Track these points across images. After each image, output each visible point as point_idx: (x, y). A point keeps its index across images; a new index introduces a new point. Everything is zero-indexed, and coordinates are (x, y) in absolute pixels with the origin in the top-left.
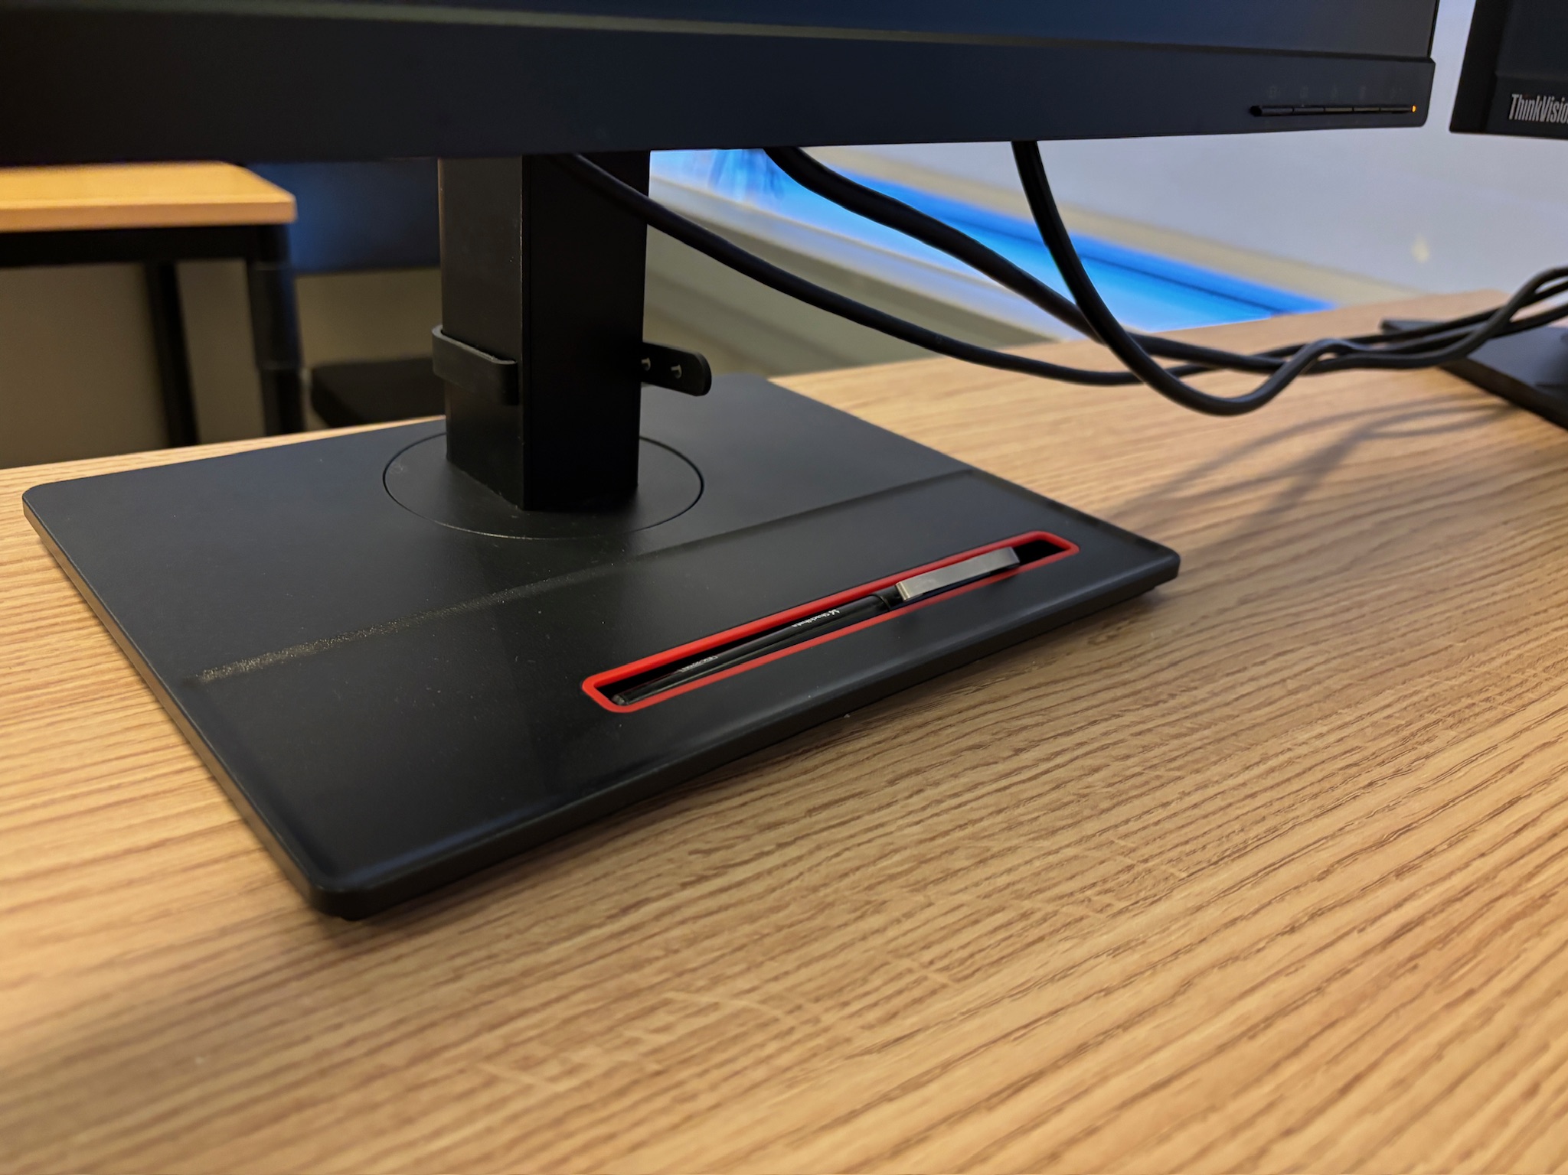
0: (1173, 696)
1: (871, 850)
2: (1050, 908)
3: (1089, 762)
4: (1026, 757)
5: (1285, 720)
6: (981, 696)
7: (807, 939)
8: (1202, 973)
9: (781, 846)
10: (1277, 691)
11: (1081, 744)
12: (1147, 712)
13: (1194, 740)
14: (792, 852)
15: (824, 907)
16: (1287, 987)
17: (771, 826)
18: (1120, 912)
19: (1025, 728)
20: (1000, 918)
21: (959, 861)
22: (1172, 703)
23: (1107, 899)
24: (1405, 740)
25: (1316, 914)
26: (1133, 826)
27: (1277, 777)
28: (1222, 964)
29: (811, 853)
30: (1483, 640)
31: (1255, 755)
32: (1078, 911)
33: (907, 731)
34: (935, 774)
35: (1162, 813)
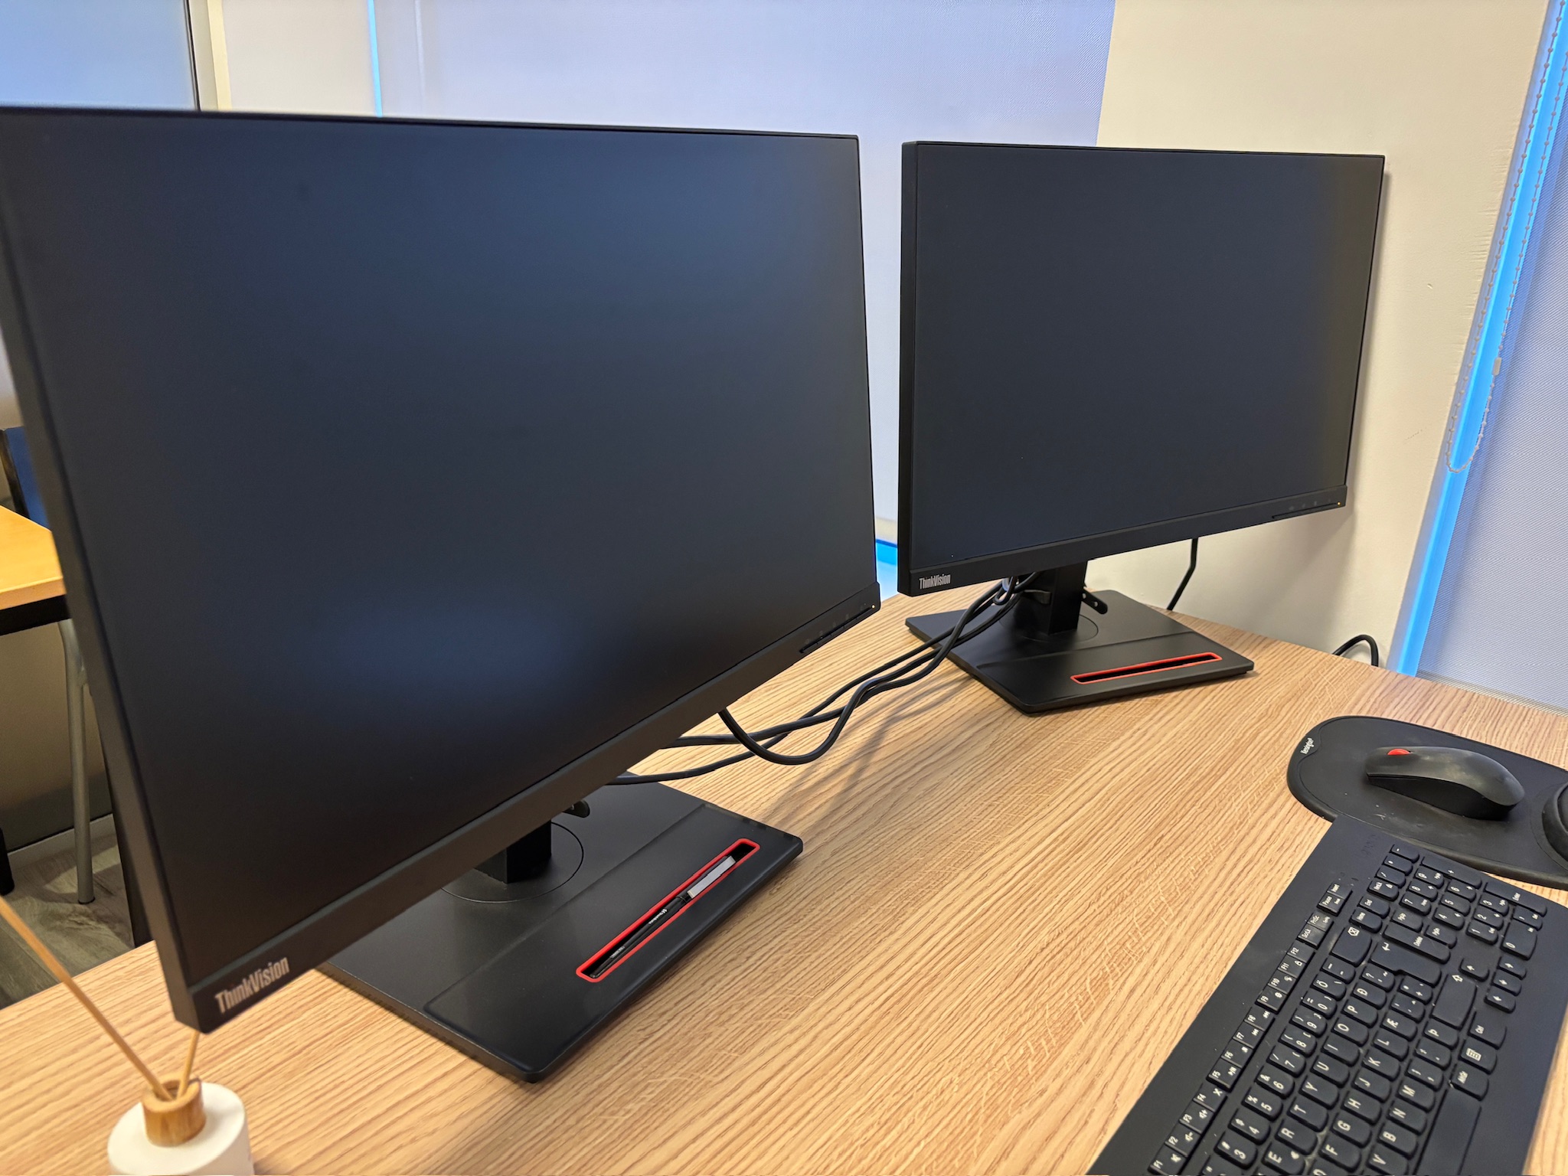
0: (805, 916)
1: (702, 1014)
2: (768, 1021)
3: (775, 957)
4: (752, 960)
5: (850, 917)
6: (730, 935)
7: (688, 1052)
8: (820, 1032)
9: (669, 1021)
10: (847, 902)
11: (772, 949)
12: (795, 926)
13: (814, 936)
14: (674, 1022)
15: (691, 1039)
16: (848, 1030)
17: (664, 1013)
18: (792, 1016)
19: (749, 947)
20: (751, 1029)
21: (734, 1011)
22: (805, 920)
23: (787, 1012)
24: (895, 916)
25: (858, 1001)
26: (794, 981)
27: (846, 946)
28: (826, 1028)
29: (681, 1021)
30: (931, 854)
31: (837, 938)
32: (777, 1020)
33: (704, 960)
34: (718, 977)
35: (804, 973)
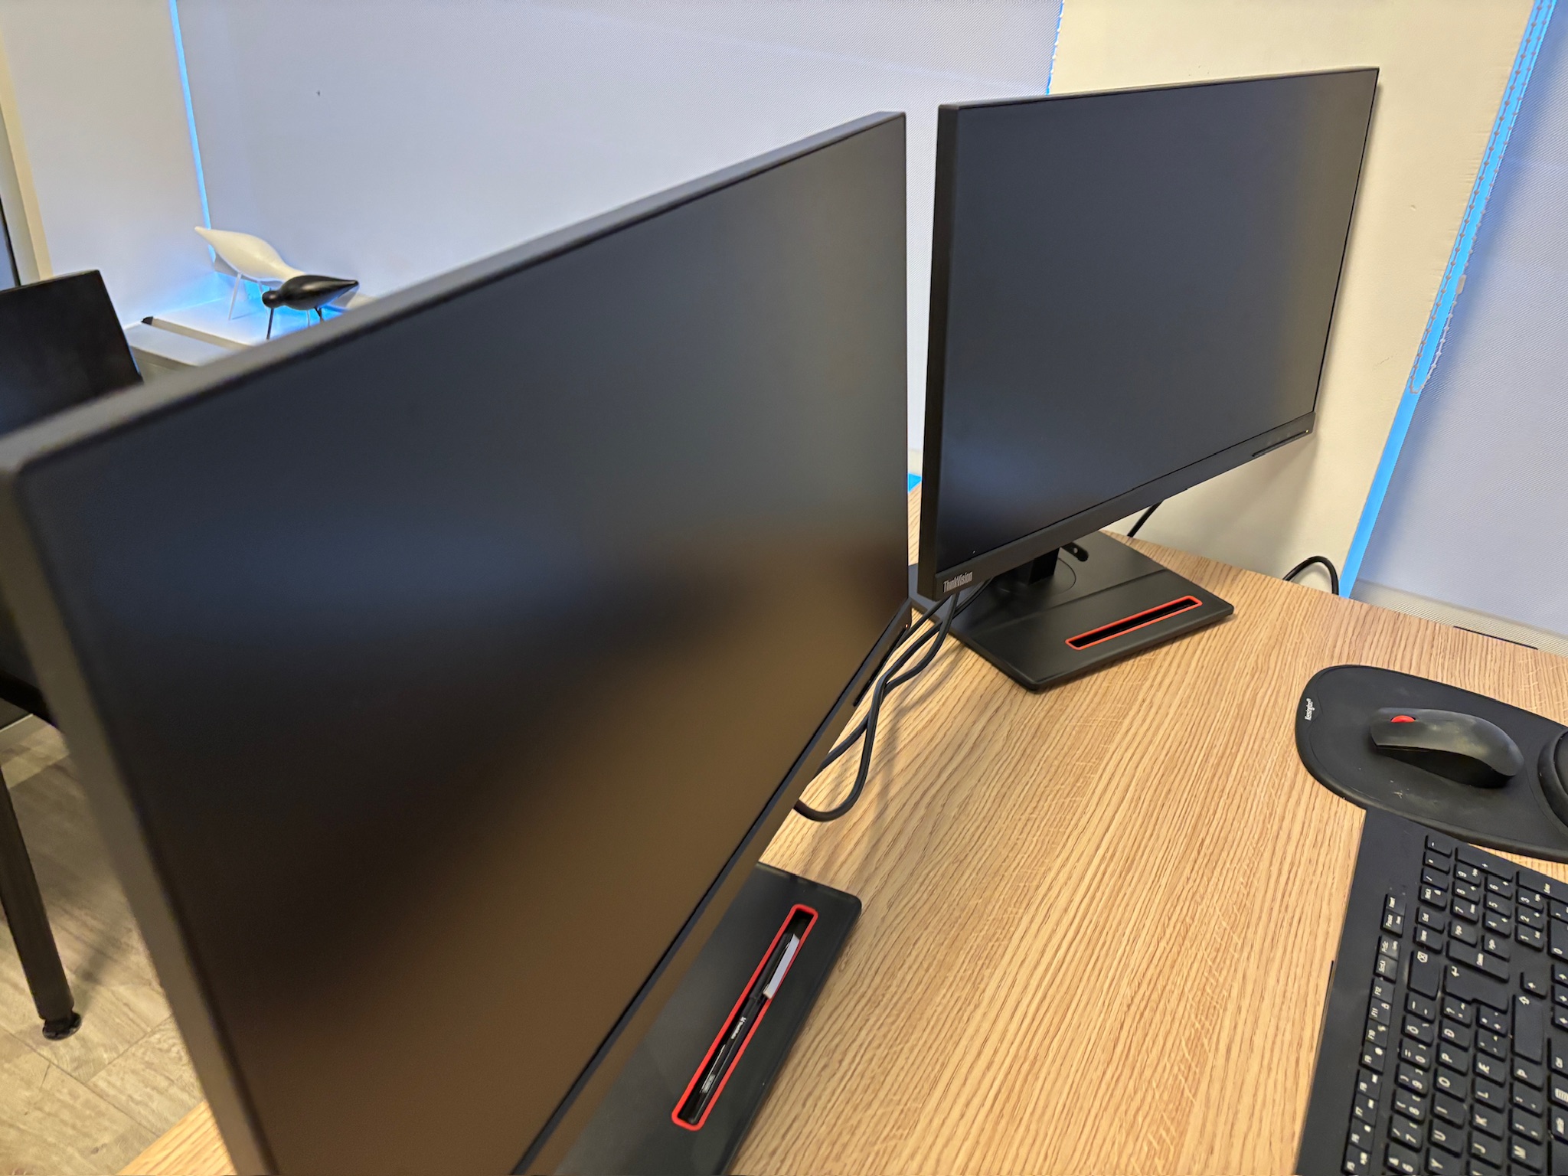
0: (884, 995)
1: (813, 1147)
2: (884, 1146)
3: (867, 1057)
4: (845, 1064)
5: (929, 991)
6: (813, 1032)
8: (941, 1152)
9: (782, 1162)
10: (921, 972)
11: (861, 1045)
12: (877, 1011)
13: (900, 1023)
14: (788, 1163)
16: (968, 1144)
17: (774, 1152)
18: (908, 1134)
19: (837, 1046)
20: (870, 1160)
21: (845, 1138)
22: (885, 1000)
23: (900, 1131)
24: (974, 983)
25: (968, 1104)
26: (896, 1086)
27: (936, 1031)
28: (946, 1145)
29: (794, 1159)
30: (988, 893)
31: (924, 1023)
32: (892, 1143)
33: (795, 1070)
34: (816, 1093)
35: (902, 1075)
